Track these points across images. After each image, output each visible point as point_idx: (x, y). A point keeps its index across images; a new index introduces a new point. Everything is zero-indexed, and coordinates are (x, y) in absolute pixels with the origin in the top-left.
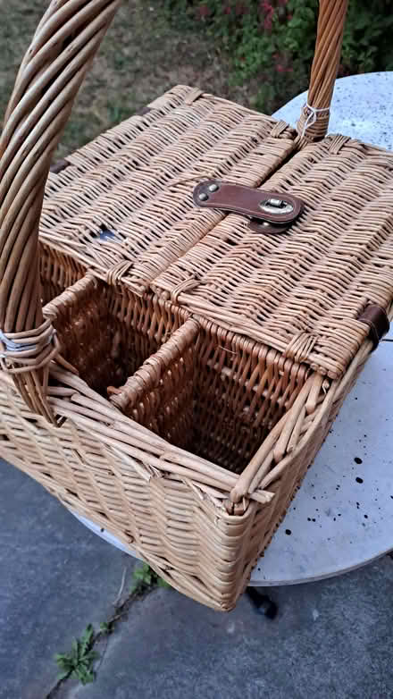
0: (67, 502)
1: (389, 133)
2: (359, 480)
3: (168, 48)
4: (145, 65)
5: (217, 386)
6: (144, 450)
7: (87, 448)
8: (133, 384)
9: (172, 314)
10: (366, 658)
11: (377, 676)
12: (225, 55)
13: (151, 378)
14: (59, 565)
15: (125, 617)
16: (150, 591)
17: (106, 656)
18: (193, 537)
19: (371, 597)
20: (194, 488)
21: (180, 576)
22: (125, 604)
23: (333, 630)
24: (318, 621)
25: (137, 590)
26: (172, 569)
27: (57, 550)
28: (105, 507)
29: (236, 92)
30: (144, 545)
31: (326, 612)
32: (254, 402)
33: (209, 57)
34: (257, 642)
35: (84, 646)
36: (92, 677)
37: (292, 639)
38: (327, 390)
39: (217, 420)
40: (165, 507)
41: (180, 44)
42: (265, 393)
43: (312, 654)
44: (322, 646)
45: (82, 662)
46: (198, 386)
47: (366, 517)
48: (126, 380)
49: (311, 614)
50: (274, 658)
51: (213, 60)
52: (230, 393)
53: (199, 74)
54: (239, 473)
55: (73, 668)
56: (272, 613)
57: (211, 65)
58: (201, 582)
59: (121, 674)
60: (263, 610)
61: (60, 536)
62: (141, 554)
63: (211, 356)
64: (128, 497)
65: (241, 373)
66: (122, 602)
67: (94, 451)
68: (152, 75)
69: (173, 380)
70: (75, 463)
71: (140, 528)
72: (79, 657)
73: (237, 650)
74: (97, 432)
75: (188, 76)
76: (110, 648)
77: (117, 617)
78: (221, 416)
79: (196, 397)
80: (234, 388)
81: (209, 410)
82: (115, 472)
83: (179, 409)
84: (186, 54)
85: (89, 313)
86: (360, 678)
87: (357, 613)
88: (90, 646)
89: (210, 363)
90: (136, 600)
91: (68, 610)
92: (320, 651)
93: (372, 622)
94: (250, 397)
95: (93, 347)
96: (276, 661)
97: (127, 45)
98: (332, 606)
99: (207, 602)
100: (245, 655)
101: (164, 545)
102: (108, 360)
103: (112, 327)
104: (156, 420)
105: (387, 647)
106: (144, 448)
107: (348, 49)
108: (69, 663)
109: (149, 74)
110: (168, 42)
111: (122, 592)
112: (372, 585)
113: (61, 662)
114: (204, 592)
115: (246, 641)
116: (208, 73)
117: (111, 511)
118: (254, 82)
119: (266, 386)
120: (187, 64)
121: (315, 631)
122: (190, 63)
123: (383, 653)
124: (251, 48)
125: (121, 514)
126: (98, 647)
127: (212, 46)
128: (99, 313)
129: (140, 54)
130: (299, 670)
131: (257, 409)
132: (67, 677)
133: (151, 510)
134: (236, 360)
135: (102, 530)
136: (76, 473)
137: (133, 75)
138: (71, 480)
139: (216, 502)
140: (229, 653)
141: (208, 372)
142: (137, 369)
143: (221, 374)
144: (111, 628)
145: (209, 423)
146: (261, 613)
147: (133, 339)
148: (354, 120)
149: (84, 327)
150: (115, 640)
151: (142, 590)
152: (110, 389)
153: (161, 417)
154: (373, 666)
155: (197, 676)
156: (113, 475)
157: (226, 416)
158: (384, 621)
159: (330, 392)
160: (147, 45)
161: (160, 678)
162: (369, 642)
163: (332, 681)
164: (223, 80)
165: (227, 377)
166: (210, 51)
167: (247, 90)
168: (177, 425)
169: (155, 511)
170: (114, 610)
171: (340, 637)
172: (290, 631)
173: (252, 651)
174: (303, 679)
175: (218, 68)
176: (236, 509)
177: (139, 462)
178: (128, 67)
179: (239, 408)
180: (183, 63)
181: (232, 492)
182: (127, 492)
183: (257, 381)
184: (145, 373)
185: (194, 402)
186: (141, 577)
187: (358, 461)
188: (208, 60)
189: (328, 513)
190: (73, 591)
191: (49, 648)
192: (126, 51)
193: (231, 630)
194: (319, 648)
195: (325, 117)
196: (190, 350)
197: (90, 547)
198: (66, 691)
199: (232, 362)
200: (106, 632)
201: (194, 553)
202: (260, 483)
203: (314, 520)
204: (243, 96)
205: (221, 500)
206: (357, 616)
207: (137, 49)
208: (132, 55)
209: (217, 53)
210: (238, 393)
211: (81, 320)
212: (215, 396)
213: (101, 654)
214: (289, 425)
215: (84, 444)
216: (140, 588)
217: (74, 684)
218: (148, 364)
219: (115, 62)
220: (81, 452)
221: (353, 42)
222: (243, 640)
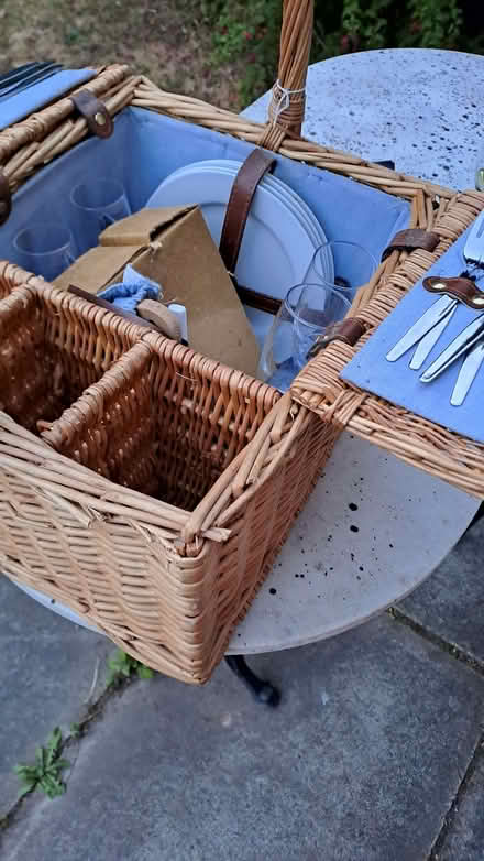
0: (8, 570)
1: (394, 123)
2: (354, 529)
3: (132, 20)
4: (104, 41)
5: (179, 423)
6: (80, 491)
7: (21, 498)
8: (70, 418)
9: (119, 337)
10: (384, 744)
11: (396, 762)
12: (205, 28)
13: (92, 411)
14: (17, 661)
15: (100, 716)
16: (128, 684)
17: (78, 763)
18: (152, 593)
19: (390, 674)
20: (142, 531)
21: (145, 646)
22: (99, 701)
23: (346, 715)
24: (327, 705)
25: (113, 683)
26: (135, 638)
27: (14, 642)
28: (52, 571)
29: (219, 76)
30: (101, 613)
31: (338, 695)
32: (221, 440)
33: (185, 30)
34: (257, 736)
35: (51, 753)
36: (61, 788)
37: (298, 728)
38: (296, 416)
39: (185, 463)
40: (115, 559)
41: (146, 14)
42: (232, 427)
43: (322, 744)
44: (333, 734)
45: (49, 772)
46: (157, 424)
47: (361, 569)
48: (60, 414)
49: (320, 697)
50: (278, 751)
51: (189, 34)
52: (194, 430)
53: (172, 53)
54: (191, 510)
55: (38, 780)
56: (275, 700)
57: (188, 40)
58: (170, 651)
59: (96, 783)
60: (264, 697)
61: (16, 626)
62: (99, 625)
63: (168, 387)
64: (74, 553)
65: (204, 405)
66: (96, 699)
67: (29, 500)
68: (114, 54)
69: (123, 414)
70: (10, 518)
71: (94, 593)
72: (45, 766)
73: (233, 746)
74: (27, 473)
75: (158, 55)
76: (82, 754)
77: (90, 717)
78: (188, 459)
79: (158, 439)
80: (198, 423)
81: (174, 453)
82: (55, 524)
83: (135, 453)
84: (156, 26)
85: (19, 340)
86: (377, 765)
87: (372, 693)
88: (58, 754)
89: (167, 394)
90: (112, 694)
91: (29, 713)
92: (330, 740)
93: (390, 702)
94: (216, 432)
95: (29, 382)
96: (280, 755)
97: (79, 14)
98: (345, 688)
99: (177, 674)
100: (244, 750)
101: (123, 611)
102: (51, 398)
103: (51, 357)
104: (105, 465)
105: (406, 729)
106: (82, 488)
107: (352, 18)
108: (32, 775)
109: (108, 52)
110: (132, 11)
111: (95, 687)
112: (389, 660)
113: (23, 775)
114: (172, 662)
115: (245, 735)
116: (184, 52)
117: (59, 575)
118: (240, 64)
119: (233, 418)
120: (158, 39)
121: (324, 717)
122: (161, 38)
123: (402, 736)
124: (235, 18)
125: (69, 578)
126: (67, 754)
127: (188, 17)
128: (32, 339)
129: (97, 26)
130: (307, 762)
131: (226, 446)
132: (31, 791)
133: (102, 568)
134: (197, 388)
135: (53, 602)
136: (14, 531)
137: (88, 52)
138: (9, 542)
139: (166, 543)
140: (225, 750)
141: (168, 406)
142: (75, 401)
143: (181, 406)
144: (82, 730)
145: (176, 468)
146: (261, 701)
147: (78, 371)
148: (353, 108)
149: (14, 356)
150: (88, 745)
151: (119, 684)
152: (41, 423)
153: (113, 461)
154: (391, 751)
155: (188, 778)
156: (54, 528)
157: (193, 458)
158: (403, 701)
159: (299, 418)
160: (107, 15)
161: (144, 785)
162: (387, 724)
163: (345, 771)
164: (203, 61)
165: (188, 410)
166: (186, 24)
167: (233, 73)
168: (135, 471)
169: (107, 568)
170: (85, 711)
171: (354, 722)
172: (295, 721)
173: (251, 745)
174: (311, 772)
175: (195, 45)
176: (189, 549)
177: (76, 504)
178: (84, 42)
179: (206, 447)
180: (151, 38)
181: (183, 530)
182: (72, 548)
183: (222, 413)
184: (84, 405)
185: (155, 446)
186: (118, 668)
187: (353, 507)
188: (184, 34)
189: (319, 567)
190: (34, 689)
191: (8, 758)
192: (79, 22)
193: (227, 723)
194: (329, 736)
195: (300, 100)
196: (143, 380)
197: (55, 638)
198: (31, 806)
199: (192, 392)
200: (76, 735)
201: (155, 614)
202: (216, 519)
203: (302, 576)
204: (227, 80)
205: (171, 541)
206: (374, 697)
207: (93, 19)
208: (88, 27)
209: (194, 25)
210: (203, 428)
211: (10, 348)
212: (178, 435)
213: (72, 762)
214: (251, 456)
215: (16, 493)
216: (117, 682)
217: (40, 798)
218: (88, 394)
219: (66, 36)
220: (16, 504)
221: (359, 11)
222: (241, 734)
